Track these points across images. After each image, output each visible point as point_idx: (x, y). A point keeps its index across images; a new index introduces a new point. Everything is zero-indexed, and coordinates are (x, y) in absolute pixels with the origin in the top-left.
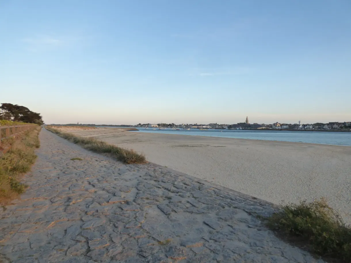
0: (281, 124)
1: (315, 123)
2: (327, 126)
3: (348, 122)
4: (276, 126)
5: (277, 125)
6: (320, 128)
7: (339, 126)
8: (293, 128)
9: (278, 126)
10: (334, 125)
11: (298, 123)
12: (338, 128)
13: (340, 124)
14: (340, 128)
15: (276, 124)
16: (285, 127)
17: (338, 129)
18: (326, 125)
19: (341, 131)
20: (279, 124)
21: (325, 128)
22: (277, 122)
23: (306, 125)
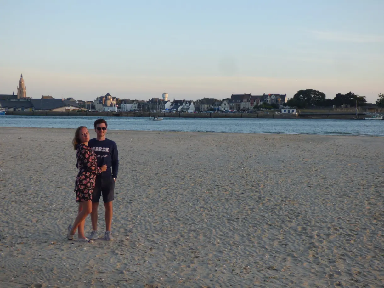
0: (117, 99)
1: (201, 98)
2: (227, 105)
3: (271, 95)
4: (105, 105)
5: (109, 103)
6: (212, 110)
7: (252, 104)
8: (149, 109)
9: (111, 105)
10: (242, 101)
11: (161, 98)
12: (251, 108)
13: (256, 97)
14: (255, 110)
15: (104, 99)
16: (129, 107)
17: (251, 112)
18: (225, 102)
19: (258, 117)
20: (113, 98)
21: (223, 109)
22: (108, 94)
23: (180, 102)
